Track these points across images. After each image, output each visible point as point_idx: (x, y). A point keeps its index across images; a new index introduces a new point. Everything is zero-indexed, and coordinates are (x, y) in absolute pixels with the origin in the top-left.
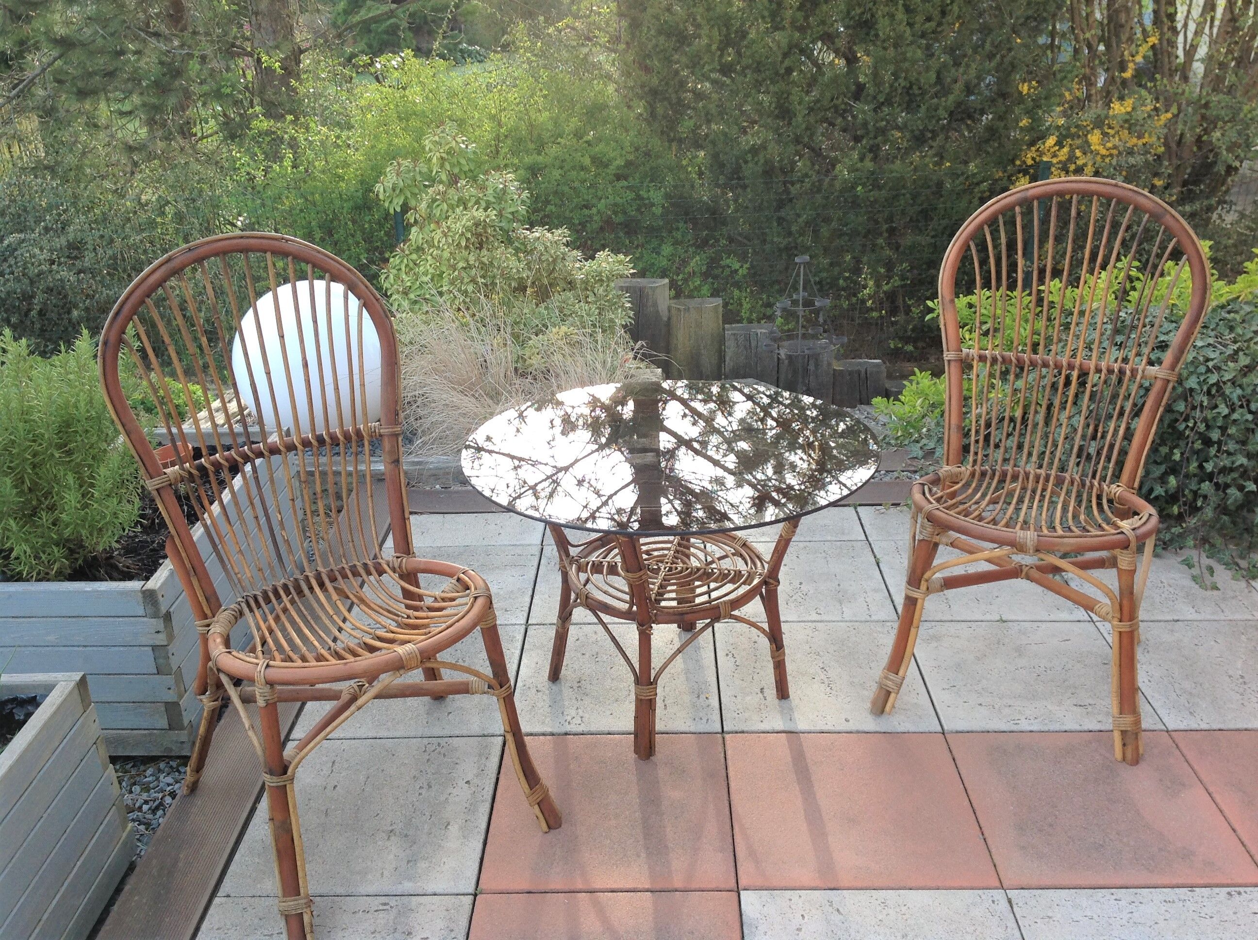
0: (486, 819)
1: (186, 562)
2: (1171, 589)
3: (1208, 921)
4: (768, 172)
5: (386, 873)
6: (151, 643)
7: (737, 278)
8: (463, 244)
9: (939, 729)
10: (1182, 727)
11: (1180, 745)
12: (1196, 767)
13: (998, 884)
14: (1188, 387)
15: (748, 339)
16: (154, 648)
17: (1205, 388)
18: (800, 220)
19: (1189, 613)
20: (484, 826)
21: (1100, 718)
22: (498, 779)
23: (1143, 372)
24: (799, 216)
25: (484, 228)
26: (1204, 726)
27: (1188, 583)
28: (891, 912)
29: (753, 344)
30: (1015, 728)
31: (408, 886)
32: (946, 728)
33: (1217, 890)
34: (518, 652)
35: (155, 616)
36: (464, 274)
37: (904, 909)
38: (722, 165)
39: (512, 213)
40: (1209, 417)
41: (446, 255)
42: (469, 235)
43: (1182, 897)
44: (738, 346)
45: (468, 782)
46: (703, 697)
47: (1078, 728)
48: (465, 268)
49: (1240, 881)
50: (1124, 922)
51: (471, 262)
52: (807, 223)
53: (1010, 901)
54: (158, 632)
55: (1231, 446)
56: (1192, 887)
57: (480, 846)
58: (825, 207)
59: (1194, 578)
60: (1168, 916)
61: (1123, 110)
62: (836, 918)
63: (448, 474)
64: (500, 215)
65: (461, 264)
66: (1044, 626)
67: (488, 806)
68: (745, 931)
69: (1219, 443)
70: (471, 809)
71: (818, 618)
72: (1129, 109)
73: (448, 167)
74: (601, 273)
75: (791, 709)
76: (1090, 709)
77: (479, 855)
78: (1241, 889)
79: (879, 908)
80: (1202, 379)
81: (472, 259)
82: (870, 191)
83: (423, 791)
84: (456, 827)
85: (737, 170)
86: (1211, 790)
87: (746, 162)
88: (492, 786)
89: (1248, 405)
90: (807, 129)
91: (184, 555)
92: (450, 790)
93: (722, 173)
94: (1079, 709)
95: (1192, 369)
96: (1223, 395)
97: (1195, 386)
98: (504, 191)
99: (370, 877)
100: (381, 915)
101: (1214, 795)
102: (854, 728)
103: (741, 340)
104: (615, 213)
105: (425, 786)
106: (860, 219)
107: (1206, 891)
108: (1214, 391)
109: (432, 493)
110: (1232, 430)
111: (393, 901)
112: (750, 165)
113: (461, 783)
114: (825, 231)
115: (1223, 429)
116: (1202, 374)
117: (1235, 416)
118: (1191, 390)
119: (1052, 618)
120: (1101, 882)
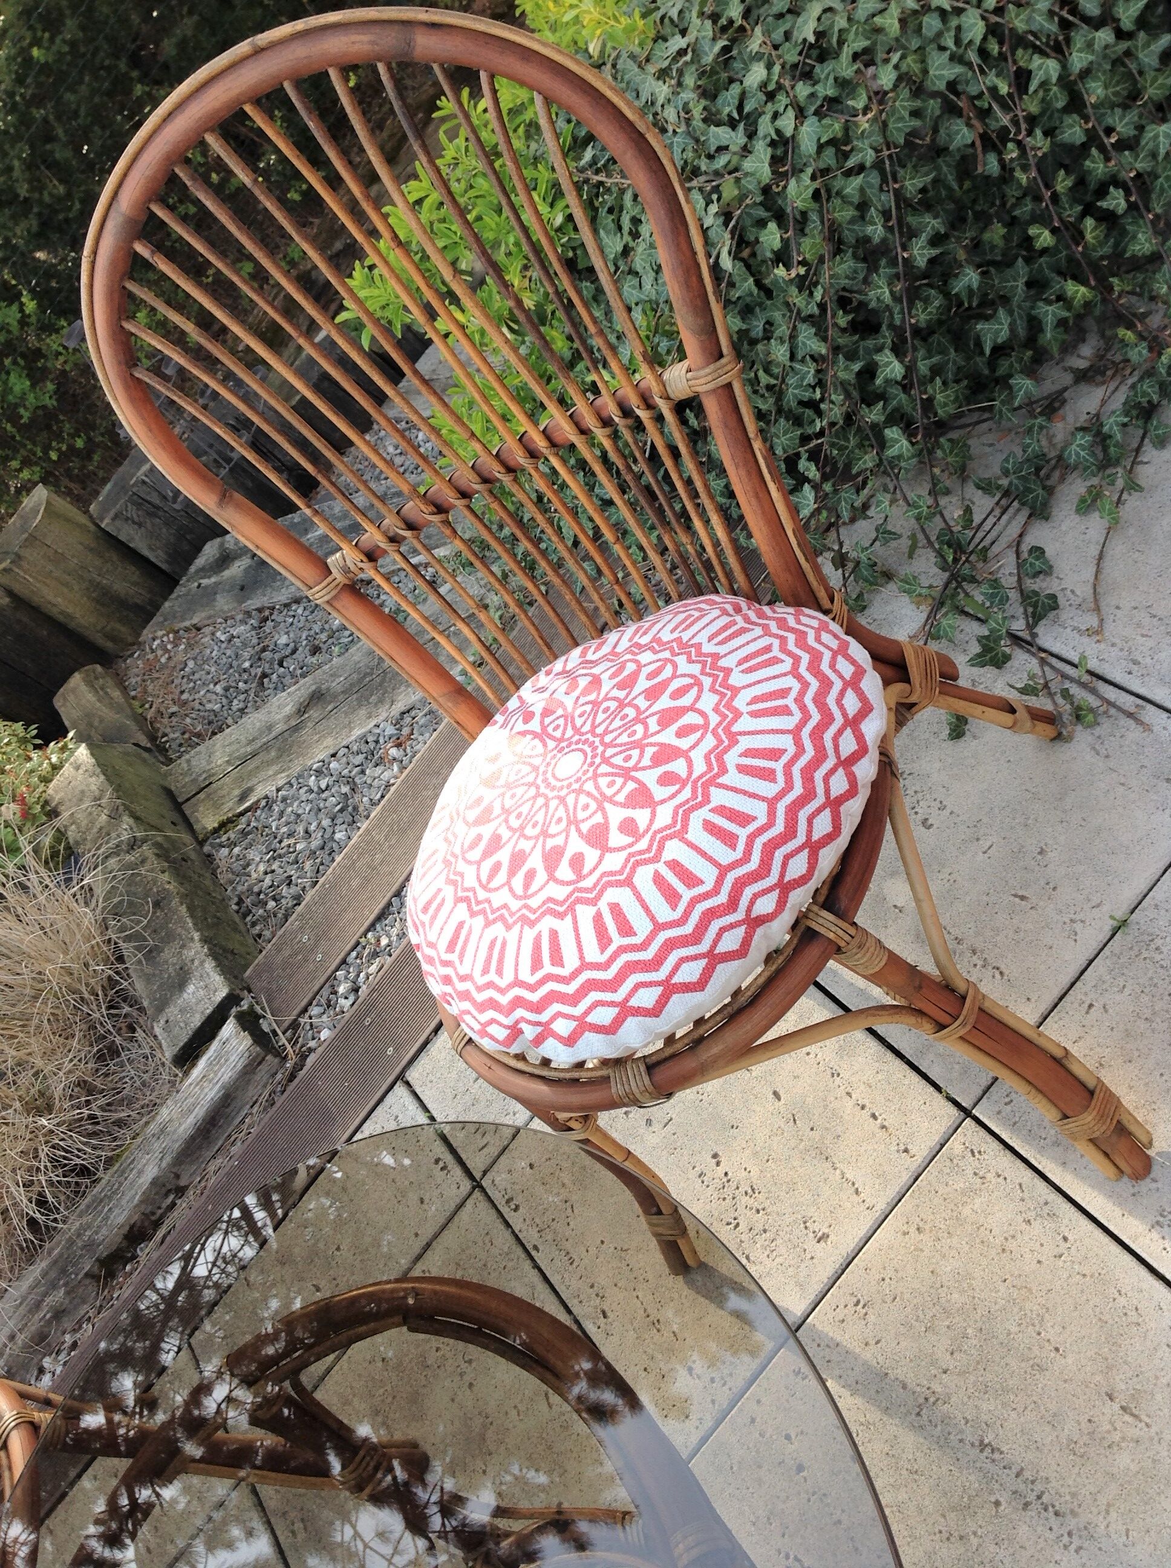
7: (33, 319)
14: (941, 86)
15: (139, 502)
17: (973, 57)
29: (157, 501)
40: (1034, 108)
44: (140, 525)
52: (30, 166)
55: (1123, 124)
69: (1092, 137)
80: (950, 43)
82: (52, 40)
89: (1074, 11)
96: (1020, 41)
103: (132, 512)
106: (83, 89)
108: (994, 48)
110: (1095, 91)
115: (1076, 104)
116: (939, 34)
117: (1078, 60)
118: (952, 86)
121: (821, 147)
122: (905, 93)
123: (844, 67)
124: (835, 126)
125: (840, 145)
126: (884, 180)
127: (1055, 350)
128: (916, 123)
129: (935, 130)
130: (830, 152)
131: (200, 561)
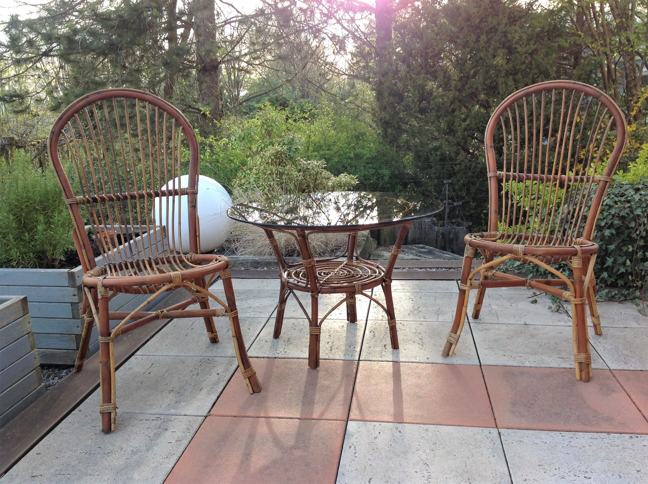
0: (222, 388)
1: (81, 241)
2: (626, 316)
3: (616, 448)
4: (443, 159)
5: (163, 406)
6: (71, 301)
8: (270, 161)
9: (479, 364)
10: (619, 368)
11: (616, 376)
12: (623, 385)
13: (494, 426)
14: (636, 214)
15: (420, 224)
16: (72, 304)
17: (645, 214)
18: (460, 183)
19: (634, 324)
20: (220, 390)
21: (571, 363)
22: (234, 374)
23: (593, 178)
24: (459, 181)
25: (281, 155)
26: (631, 368)
27: (636, 313)
28: (429, 433)
29: (423, 227)
30: (522, 365)
31: (173, 411)
32: (482, 363)
33: (624, 435)
34: (261, 327)
35: (73, 286)
36: (269, 177)
37: (437, 433)
38: (419, 157)
39: (296, 149)
41: (262, 168)
42: (273, 157)
43: (602, 437)
44: (415, 228)
45: (218, 374)
46: (352, 347)
47: (557, 366)
48: (270, 174)
49: (638, 432)
50: (565, 445)
51: (274, 171)
52: (463, 185)
53: (499, 433)
54: (74, 295)
56: (609, 433)
57: (216, 398)
58: (472, 177)
59: (639, 311)
60: (591, 444)
61: (631, 129)
62: (398, 434)
63: (248, 263)
64: (289, 149)
65: (269, 172)
66: (549, 327)
67: (225, 383)
68: (346, 437)
70: (216, 384)
71: (425, 320)
72: (634, 129)
73: (265, 127)
74: (341, 182)
75: (399, 353)
76: (567, 359)
77: (214, 401)
78: (638, 435)
79: (423, 432)
80: (644, 210)
81: (274, 169)
83: (194, 376)
84: (206, 390)
85: (427, 159)
86: (629, 394)
87: (431, 155)
88: (230, 376)
90: (463, 138)
91: (80, 238)
92: (208, 376)
93: (420, 161)
94: (560, 359)
95: (638, 205)
97: (640, 213)
98: (293, 140)
99: (154, 407)
100: (154, 422)
101: (631, 396)
102: (431, 361)
103: (417, 224)
104: (365, 180)
105: (196, 374)
107: (616, 435)
109: (240, 271)
111: (162, 417)
112: (434, 156)
113: (215, 374)
114: (473, 189)
116: (644, 207)
118: (638, 216)
119: (555, 324)
120: (555, 428)
121: (607, 205)
122: (629, 209)
123: (623, 199)
124: (612, 204)
125: (610, 207)
126: (612, 219)
127: (619, 285)
128: (626, 215)
129: (630, 223)
130: (607, 207)
131: (417, 245)
